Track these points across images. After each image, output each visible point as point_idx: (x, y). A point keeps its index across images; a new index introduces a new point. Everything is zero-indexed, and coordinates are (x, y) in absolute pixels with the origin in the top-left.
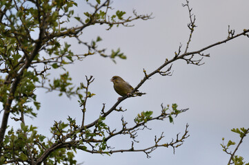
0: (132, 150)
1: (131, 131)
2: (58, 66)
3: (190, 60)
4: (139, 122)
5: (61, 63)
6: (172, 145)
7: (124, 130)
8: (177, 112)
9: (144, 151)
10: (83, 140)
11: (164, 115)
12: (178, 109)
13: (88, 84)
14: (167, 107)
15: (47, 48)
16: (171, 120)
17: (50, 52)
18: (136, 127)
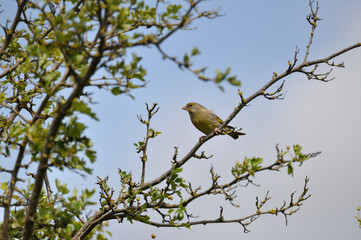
0: (221, 220)
1: (226, 189)
2: (122, 92)
3: (311, 73)
4: (239, 174)
5: (127, 86)
6: (283, 212)
7: (214, 187)
8: (302, 158)
9: (239, 221)
10: (148, 206)
11: (281, 162)
12: (304, 152)
13: (150, 117)
14: (285, 150)
15: (108, 64)
16: (290, 170)
17: (113, 70)
18: (235, 182)
